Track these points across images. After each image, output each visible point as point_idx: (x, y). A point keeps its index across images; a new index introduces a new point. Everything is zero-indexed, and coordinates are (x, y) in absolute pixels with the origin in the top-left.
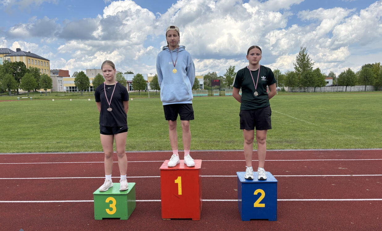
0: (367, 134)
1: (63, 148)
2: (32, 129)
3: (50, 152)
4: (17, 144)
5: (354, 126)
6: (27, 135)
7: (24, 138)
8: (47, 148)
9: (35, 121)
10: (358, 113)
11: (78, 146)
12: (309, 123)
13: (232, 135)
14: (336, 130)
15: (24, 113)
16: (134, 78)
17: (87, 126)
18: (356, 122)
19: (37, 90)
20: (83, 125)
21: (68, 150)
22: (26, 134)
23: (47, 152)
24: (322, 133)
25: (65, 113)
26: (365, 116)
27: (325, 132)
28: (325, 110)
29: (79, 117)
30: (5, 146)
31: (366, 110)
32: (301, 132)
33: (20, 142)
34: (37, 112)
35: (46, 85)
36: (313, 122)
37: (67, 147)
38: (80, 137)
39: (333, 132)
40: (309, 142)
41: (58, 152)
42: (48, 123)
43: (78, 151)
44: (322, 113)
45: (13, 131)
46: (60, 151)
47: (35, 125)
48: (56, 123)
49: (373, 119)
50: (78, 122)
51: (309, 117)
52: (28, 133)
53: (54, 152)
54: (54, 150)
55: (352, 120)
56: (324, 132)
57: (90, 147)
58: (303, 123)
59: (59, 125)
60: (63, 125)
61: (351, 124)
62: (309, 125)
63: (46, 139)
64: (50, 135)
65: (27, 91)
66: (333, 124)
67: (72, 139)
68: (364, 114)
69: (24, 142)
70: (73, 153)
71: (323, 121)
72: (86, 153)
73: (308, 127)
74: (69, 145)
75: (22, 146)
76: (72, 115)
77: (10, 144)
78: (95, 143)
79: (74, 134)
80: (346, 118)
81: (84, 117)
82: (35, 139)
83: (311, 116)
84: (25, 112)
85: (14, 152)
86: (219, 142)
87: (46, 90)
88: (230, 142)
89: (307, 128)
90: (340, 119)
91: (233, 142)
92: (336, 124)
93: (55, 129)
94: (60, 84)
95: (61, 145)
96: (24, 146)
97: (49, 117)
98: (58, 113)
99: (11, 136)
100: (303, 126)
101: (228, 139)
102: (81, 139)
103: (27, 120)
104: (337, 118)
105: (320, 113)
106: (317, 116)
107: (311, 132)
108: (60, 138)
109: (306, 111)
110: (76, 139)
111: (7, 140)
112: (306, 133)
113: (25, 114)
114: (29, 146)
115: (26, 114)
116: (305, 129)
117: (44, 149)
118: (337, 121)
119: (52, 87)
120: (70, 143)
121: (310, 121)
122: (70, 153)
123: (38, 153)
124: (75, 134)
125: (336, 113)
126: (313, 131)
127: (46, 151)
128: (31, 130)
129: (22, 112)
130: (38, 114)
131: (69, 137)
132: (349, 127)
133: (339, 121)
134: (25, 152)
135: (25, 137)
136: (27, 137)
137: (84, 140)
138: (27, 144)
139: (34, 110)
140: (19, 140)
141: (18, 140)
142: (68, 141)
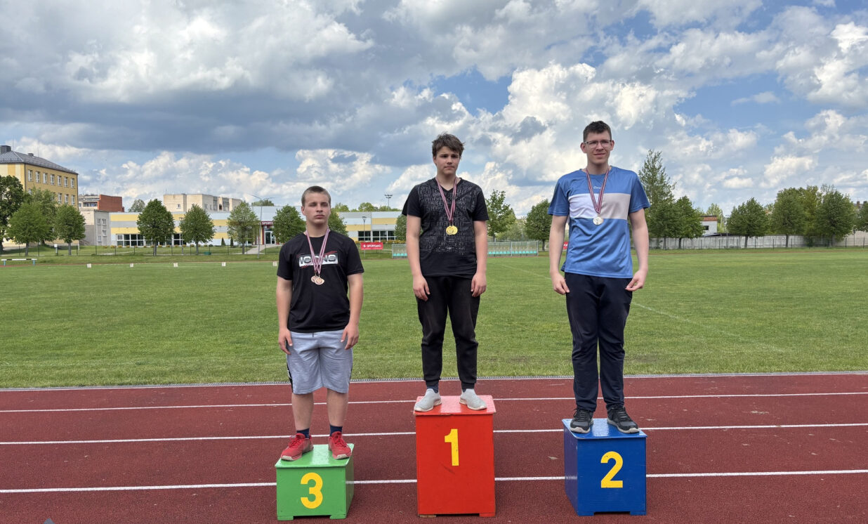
0: (800, 342)
1: (154, 375)
2: (67, 334)
3: (127, 384)
4: (46, 368)
5: (771, 324)
6: (60, 347)
7: (58, 355)
8: (119, 376)
9: (68, 316)
10: (776, 296)
11: (188, 372)
12: (677, 317)
13: (520, 346)
14: (738, 333)
15: (34, 296)
16: (276, 215)
17: (192, 326)
18: (775, 315)
19: (47, 242)
20: (182, 325)
21: (167, 380)
22: (57, 344)
23: (122, 384)
24: (709, 339)
25: (131, 298)
26: (792, 304)
27: (715, 337)
28: (709, 291)
29: (167, 305)
30: (20, 371)
31: (794, 289)
32: (665, 338)
33: (52, 363)
34: (63, 294)
35: (70, 230)
36: (685, 315)
37: (164, 374)
38: (187, 351)
39: (732, 337)
40: (684, 359)
41: (145, 383)
42: (100, 320)
43: (191, 382)
44: (703, 296)
45: (25, 339)
46: (149, 383)
47: (68, 325)
48: (117, 320)
49: (809, 309)
50: (170, 318)
51: (677, 306)
52: (62, 343)
53: (136, 384)
54: (134, 380)
55: (768, 311)
56: (711, 337)
57: (215, 373)
58: (666, 318)
59: (127, 324)
60: (135, 323)
61: (766, 320)
62: (679, 323)
63: (109, 354)
64: (116, 348)
65: (24, 245)
66: (729, 321)
67: (169, 356)
68: (789, 298)
69: (61, 364)
70: (179, 386)
71: (707, 315)
72: (210, 385)
73: (678, 328)
74: (168, 369)
75: (57, 371)
76: (148, 302)
77: (30, 368)
78: (223, 363)
79: (168, 344)
80: (752, 307)
81: (178, 304)
82: (83, 357)
83: (680, 303)
84: (34, 294)
85: (45, 384)
86: (495, 359)
87: (69, 242)
88: (520, 360)
89: (677, 330)
90: (741, 310)
91: (526, 360)
92: (736, 321)
93: (121, 332)
94: (102, 228)
95: (146, 368)
96: (65, 372)
97: (97, 305)
98: (114, 298)
99: (24, 349)
100: (666, 324)
101: (512, 354)
102: (189, 356)
103: (46, 313)
104: (735, 307)
105: (699, 297)
106: (692, 303)
107: (684, 338)
108: (140, 353)
109: (668, 292)
110: (178, 355)
111: (19, 359)
112: (675, 339)
113: (36, 298)
114: (74, 371)
115: (39, 299)
116: (673, 332)
117: (113, 379)
118: (734, 314)
119: (84, 236)
120: (167, 365)
121: (680, 314)
122: (172, 386)
123: (99, 388)
124: (171, 344)
125: (732, 296)
126: (689, 336)
127: (118, 382)
128: (66, 337)
129: (29, 295)
130: (67, 300)
131: (160, 351)
132: (762, 328)
133: (740, 313)
134: (72, 385)
135: (58, 352)
136: (64, 351)
137: (197, 359)
138: (68, 368)
139: (54, 289)
140: (48, 359)
141: (44, 360)
142: (163, 361)
